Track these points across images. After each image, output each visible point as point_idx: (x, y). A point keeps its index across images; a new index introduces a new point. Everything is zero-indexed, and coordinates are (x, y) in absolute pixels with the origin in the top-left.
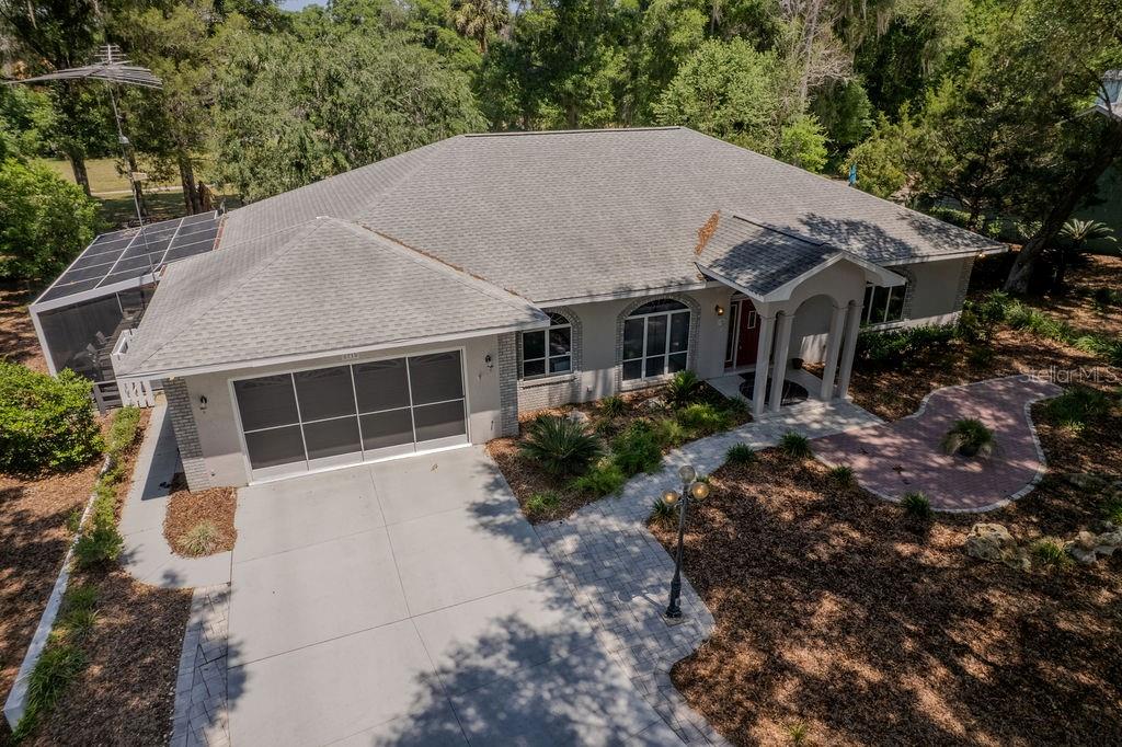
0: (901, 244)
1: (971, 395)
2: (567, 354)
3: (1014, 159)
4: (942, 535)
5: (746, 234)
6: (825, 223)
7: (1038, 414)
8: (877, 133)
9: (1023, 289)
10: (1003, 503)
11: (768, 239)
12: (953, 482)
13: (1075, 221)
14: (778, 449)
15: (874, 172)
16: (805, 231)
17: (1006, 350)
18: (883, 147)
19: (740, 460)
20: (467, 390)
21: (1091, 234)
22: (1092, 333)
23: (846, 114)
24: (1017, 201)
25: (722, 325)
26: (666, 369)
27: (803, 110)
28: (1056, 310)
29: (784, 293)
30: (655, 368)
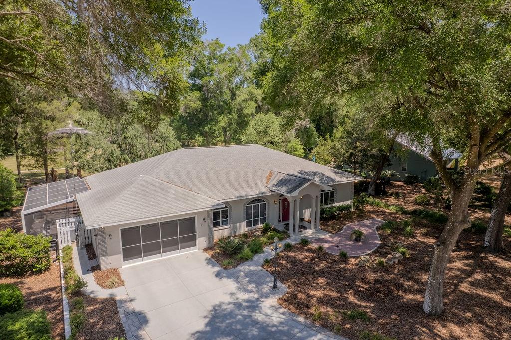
0: (330, 178)
1: (358, 225)
2: (227, 219)
3: (364, 151)
4: (352, 261)
5: (282, 177)
6: (306, 173)
7: (378, 229)
8: (320, 143)
9: (373, 193)
10: (369, 252)
11: (289, 177)
12: (354, 248)
13: (387, 171)
14: (300, 244)
15: (321, 157)
16: (300, 175)
17: (369, 212)
18: (323, 147)
19: (288, 247)
20: (197, 230)
21: (393, 175)
22: (393, 205)
23: (310, 137)
24: (367, 165)
25: (277, 207)
26: (260, 222)
27: (294, 136)
28: (384, 199)
29: (296, 193)
30: (256, 223)
